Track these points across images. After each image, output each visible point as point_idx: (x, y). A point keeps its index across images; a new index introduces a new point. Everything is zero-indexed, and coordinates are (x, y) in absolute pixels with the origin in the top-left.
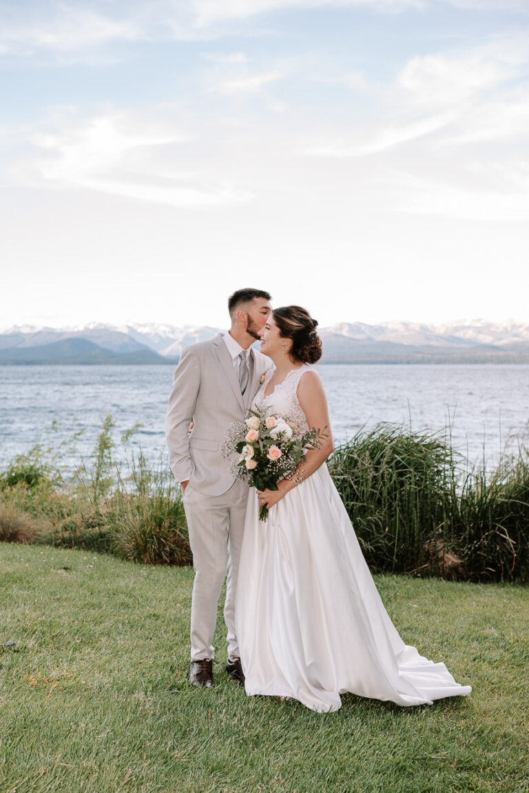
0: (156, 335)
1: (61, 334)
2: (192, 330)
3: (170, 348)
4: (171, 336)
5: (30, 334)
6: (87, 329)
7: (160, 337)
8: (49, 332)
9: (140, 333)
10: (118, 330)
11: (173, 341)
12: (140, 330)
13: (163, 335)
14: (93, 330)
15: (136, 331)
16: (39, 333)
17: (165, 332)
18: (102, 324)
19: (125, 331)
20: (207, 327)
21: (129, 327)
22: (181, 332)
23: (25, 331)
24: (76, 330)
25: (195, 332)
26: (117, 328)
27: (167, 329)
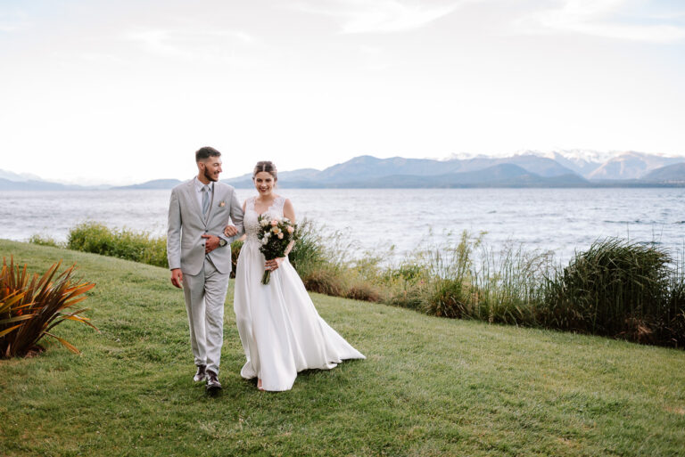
0: (581, 160)
1: (494, 160)
2: (617, 155)
3: (594, 172)
4: (596, 161)
5: (465, 160)
6: (516, 156)
7: (585, 162)
8: (483, 159)
9: (566, 159)
10: (545, 156)
11: (598, 165)
12: (565, 156)
13: (588, 161)
14: (522, 157)
15: (562, 156)
16: (474, 159)
17: (589, 156)
18: (530, 151)
19: (552, 157)
20: (631, 152)
21: (555, 153)
22: (606, 157)
23: (462, 158)
24: (506, 156)
25: (620, 157)
26: (544, 154)
27: (592, 155)
